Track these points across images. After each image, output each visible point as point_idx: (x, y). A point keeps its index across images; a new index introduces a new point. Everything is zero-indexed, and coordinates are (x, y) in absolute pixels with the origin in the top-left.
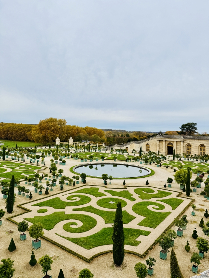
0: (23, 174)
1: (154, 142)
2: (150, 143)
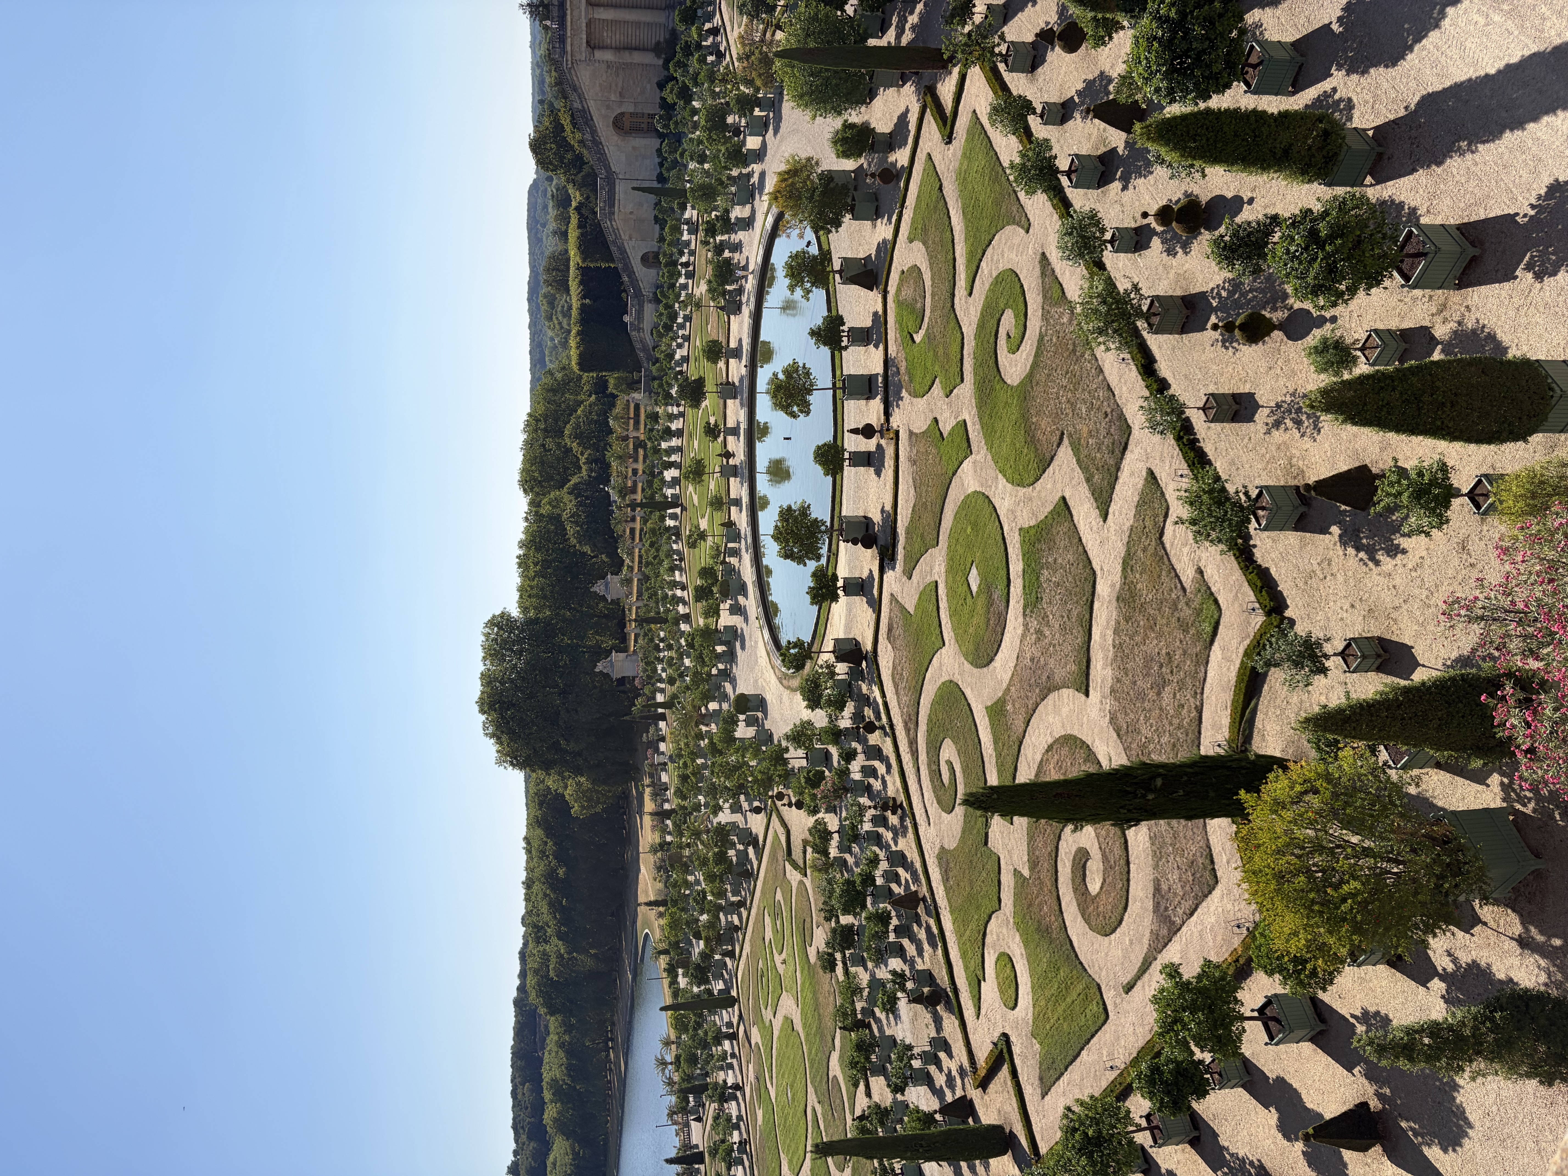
0: (812, 953)
1: (600, 85)
2: (608, 107)
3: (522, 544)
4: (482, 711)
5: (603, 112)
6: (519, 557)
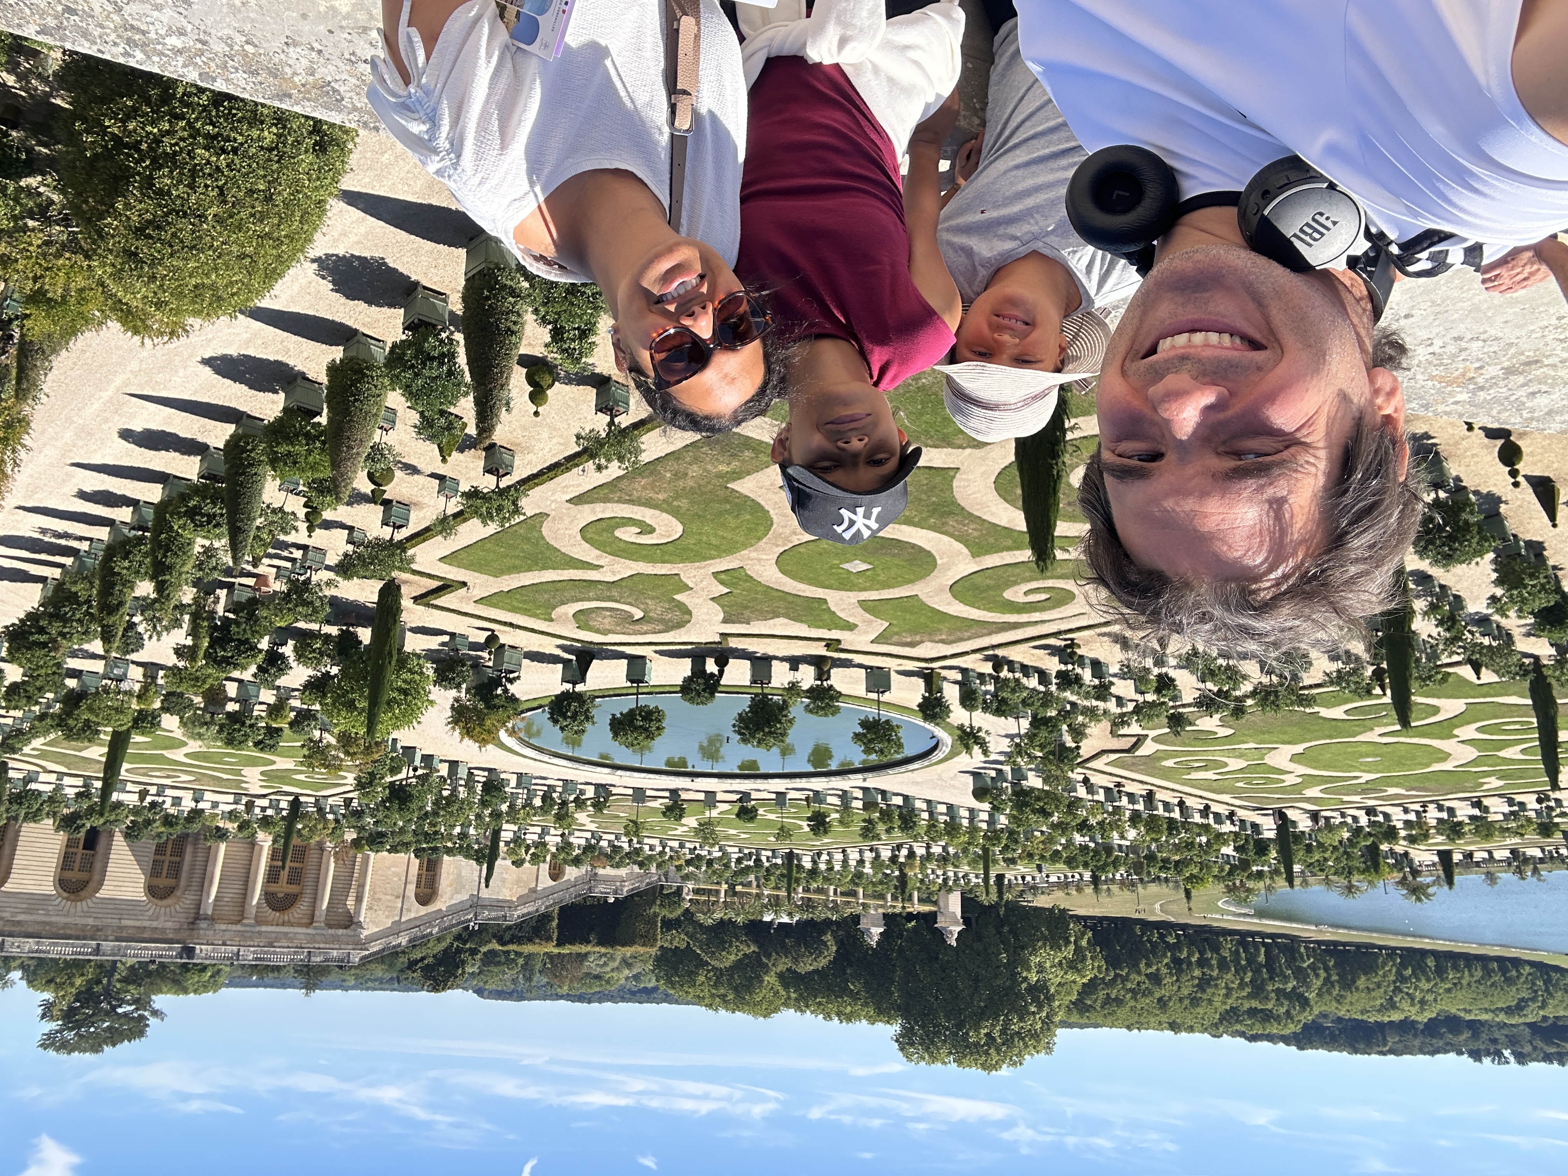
0: (1223, 732)
1: (386, 917)
2: (408, 910)
4: (997, 1066)
5: (412, 914)
6: (841, 1021)
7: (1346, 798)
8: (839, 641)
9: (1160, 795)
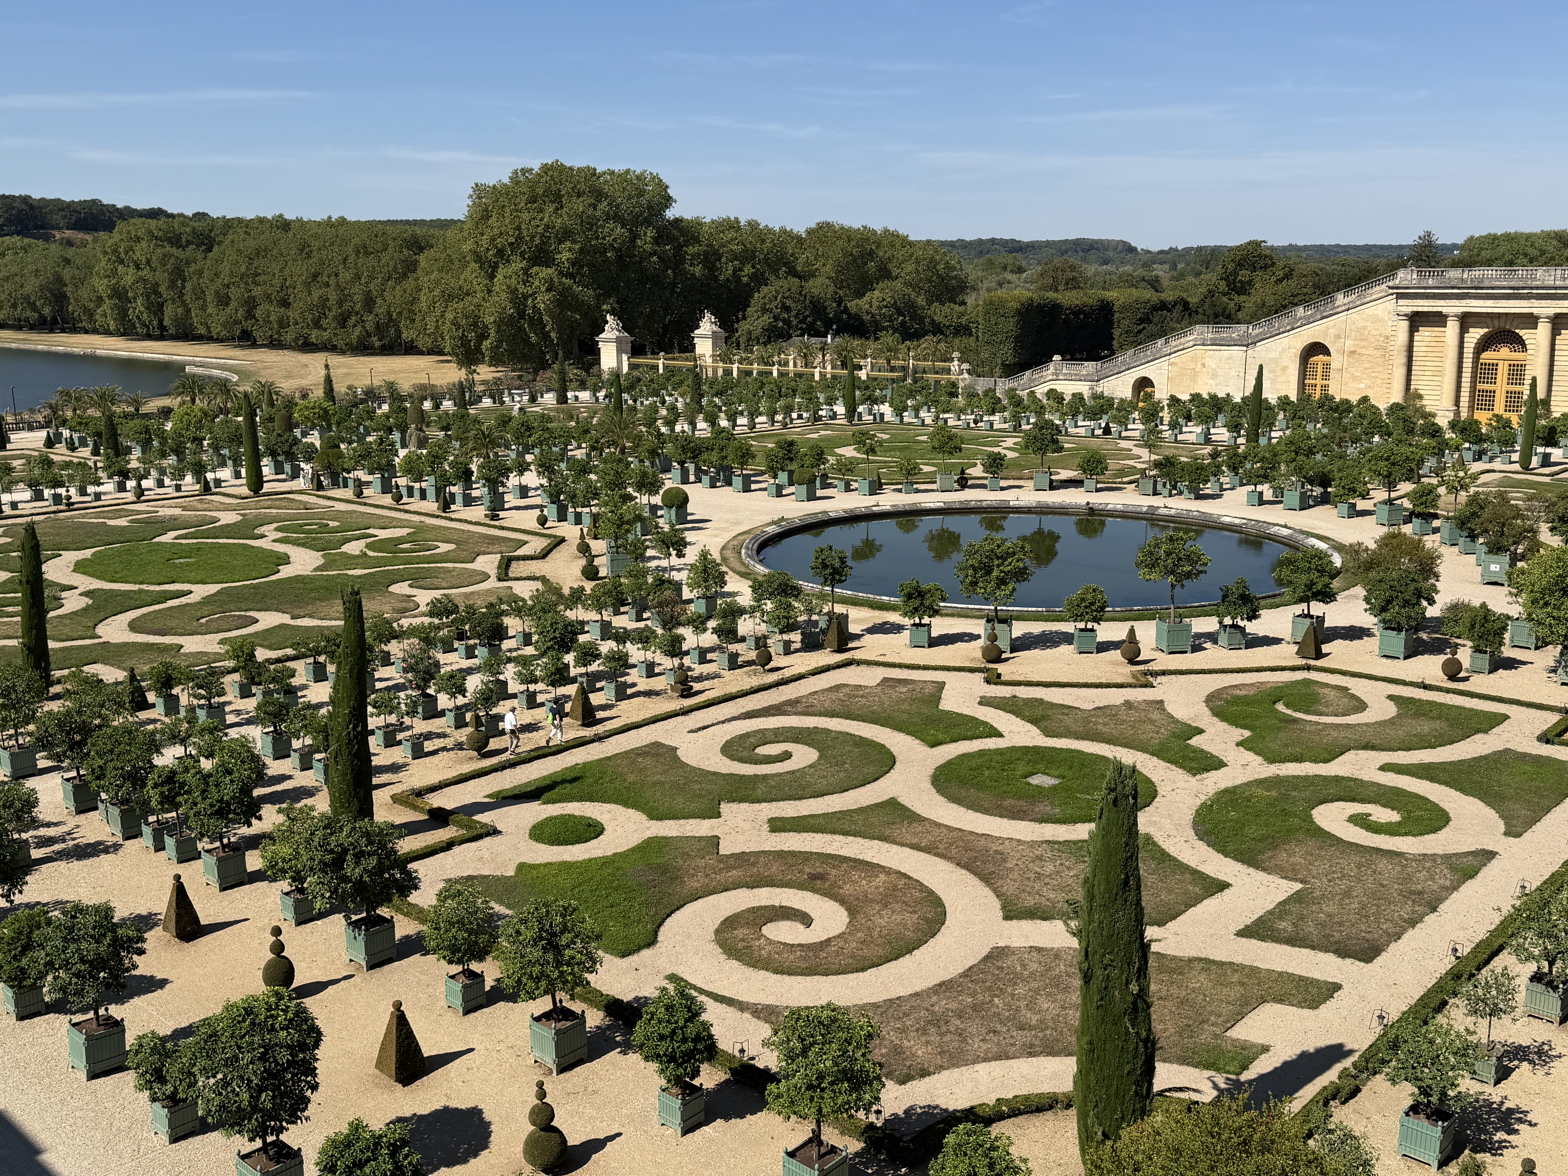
0: (401, 589)
1: (1365, 328)
2: (1338, 337)
3: (753, 225)
4: (546, 169)
5: (1332, 331)
6: (737, 220)
7: (177, 512)
8: (988, 681)
9: (431, 505)
